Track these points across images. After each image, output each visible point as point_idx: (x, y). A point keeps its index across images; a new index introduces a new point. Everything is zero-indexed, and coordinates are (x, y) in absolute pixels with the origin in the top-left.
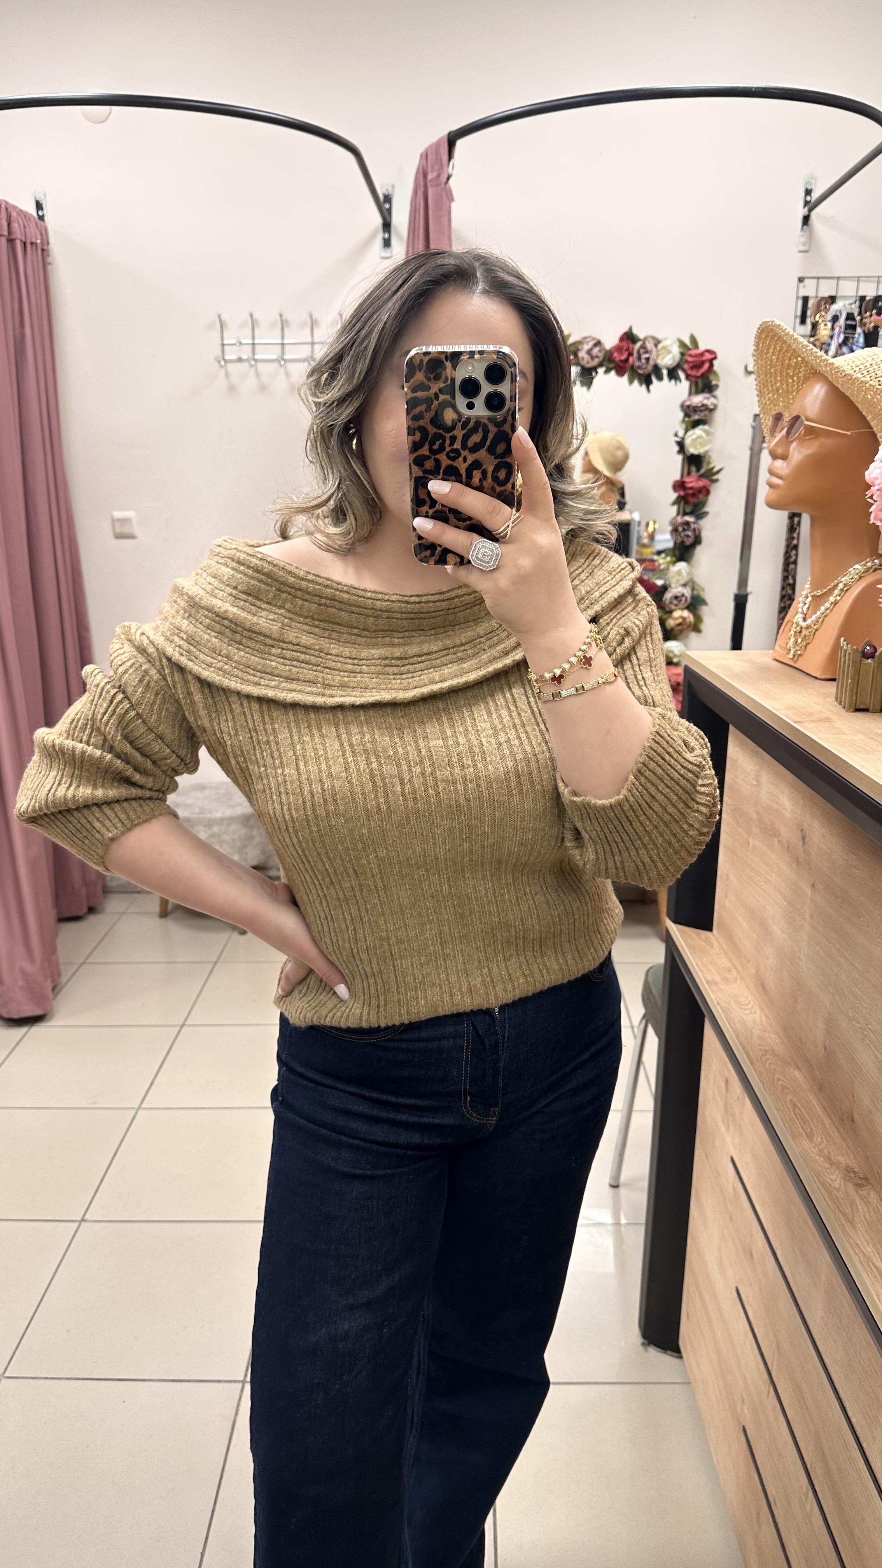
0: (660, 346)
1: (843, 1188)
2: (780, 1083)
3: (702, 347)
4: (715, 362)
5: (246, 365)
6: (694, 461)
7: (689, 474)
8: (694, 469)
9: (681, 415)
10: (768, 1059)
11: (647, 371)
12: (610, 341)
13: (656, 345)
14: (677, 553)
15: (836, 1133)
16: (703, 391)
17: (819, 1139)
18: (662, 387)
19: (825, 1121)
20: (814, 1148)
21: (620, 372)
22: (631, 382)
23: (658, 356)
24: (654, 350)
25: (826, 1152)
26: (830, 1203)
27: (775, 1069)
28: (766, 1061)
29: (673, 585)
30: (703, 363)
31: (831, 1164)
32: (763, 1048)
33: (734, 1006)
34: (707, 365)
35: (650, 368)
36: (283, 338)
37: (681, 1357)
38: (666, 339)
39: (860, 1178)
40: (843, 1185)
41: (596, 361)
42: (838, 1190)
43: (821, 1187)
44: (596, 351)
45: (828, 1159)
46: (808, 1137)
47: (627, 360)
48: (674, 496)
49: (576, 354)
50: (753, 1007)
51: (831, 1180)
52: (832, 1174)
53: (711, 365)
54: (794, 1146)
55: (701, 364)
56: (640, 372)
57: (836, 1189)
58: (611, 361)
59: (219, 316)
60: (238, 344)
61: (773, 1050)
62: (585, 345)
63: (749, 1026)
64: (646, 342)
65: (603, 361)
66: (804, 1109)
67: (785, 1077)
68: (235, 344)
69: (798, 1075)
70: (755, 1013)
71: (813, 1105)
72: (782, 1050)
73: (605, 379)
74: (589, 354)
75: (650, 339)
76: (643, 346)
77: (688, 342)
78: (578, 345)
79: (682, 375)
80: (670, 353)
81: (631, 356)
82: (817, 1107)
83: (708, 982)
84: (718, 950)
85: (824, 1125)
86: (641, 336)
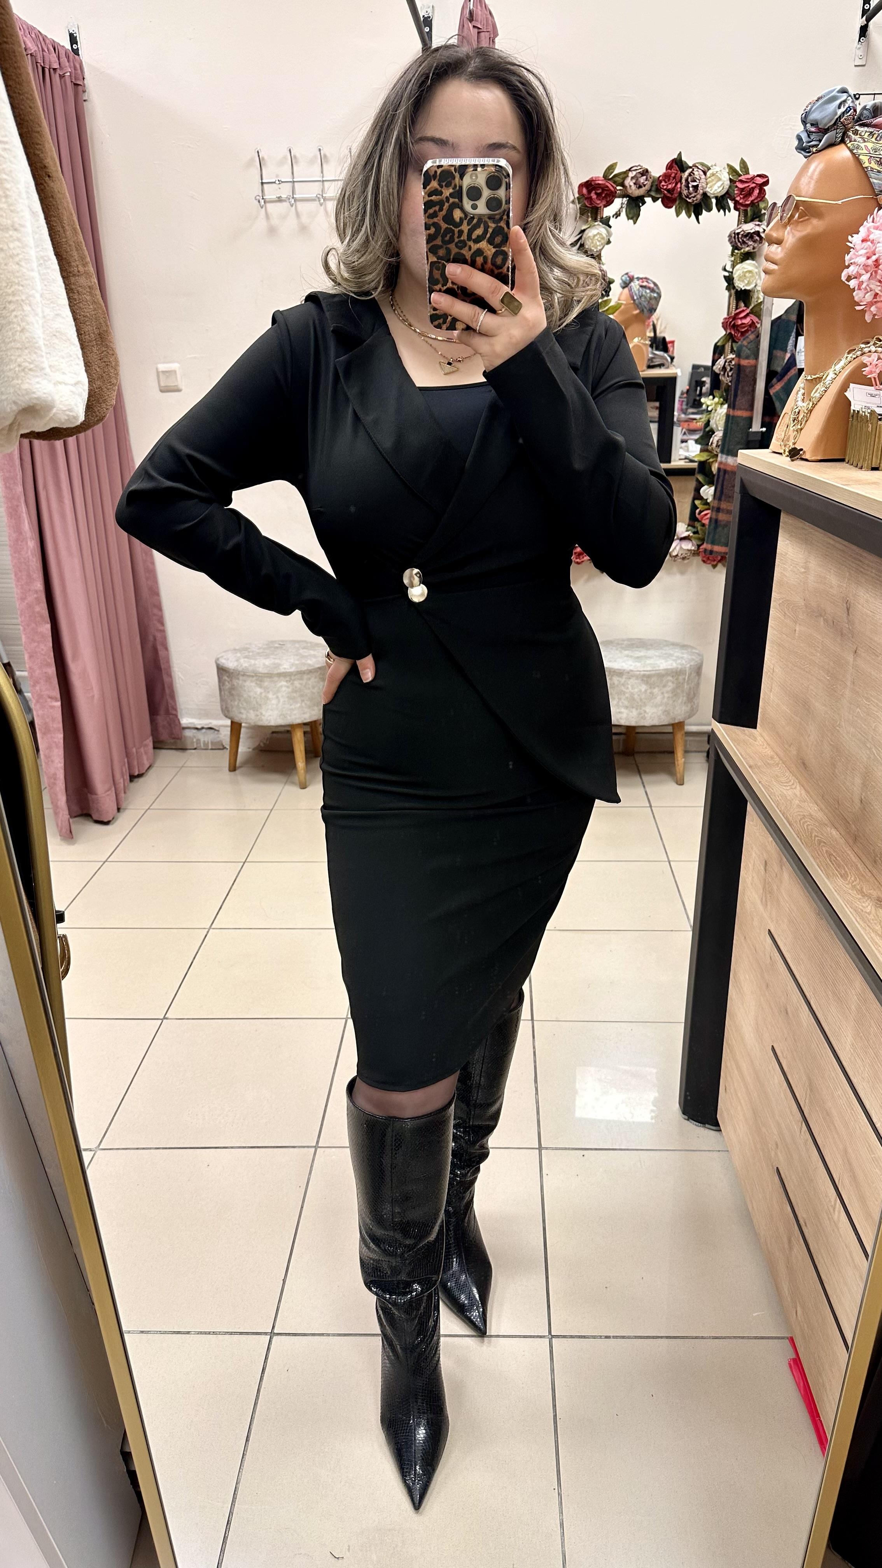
0: (708, 174)
2: (817, 838)
3: (753, 172)
4: (765, 188)
5: (286, 205)
6: (743, 296)
7: (737, 310)
8: (742, 305)
9: (731, 248)
10: (806, 822)
11: (695, 201)
12: (658, 170)
13: (705, 173)
15: (869, 874)
16: (752, 220)
17: (852, 879)
18: (711, 217)
19: (859, 866)
20: (848, 885)
22: (678, 213)
23: (707, 184)
24: (703, 177)
25: (858, 887)
26: (861, 923)
27: (812, 829)
28: (804, 823)
30: (753, 189)
32: (802, 814)
34: (756, 192)
35: (699, 197)
36: (323, 177)
37: (720, 1130)
38: (715, 165)
40: (873, 910)
41: (642, 191)
42: (869, 914)
43: (852, 910)
44: (642, 180)
45: (861, 892)
46: (841, 876)
47: (673, 189)
49: (623, 185)
50: (793, 784)
51: (862, 906)
52: (863, 902)
53: (762, 193)
54: (828, 883)
55: (750, 192)
56: (689, 201)
57: (866, 912)
58: (658, 190)
59: (258, 152)
60: (277, 182)
61: (811, 815)
62: (631, 174)
63: (788, 798)
64: (696, 169)
65: (650, 190)
66: (839, 857)
67: (822, 834)
68: (275, 182)
69: (834, 832)
70: (795, 788)
71: (848, 854)
72: (820, 815)
73: (652, 208)
74: (635, 184)
75: (700, 167)
76: (690, 175)
77: (738, 168)
78: (625, 174)
79: (731, 204)
80: (720, 179)
81: (679, 185)
82: (852, 856)
83: (750, 766)
84: (761, 742)
85: (858, 868)
86: (690, 163)
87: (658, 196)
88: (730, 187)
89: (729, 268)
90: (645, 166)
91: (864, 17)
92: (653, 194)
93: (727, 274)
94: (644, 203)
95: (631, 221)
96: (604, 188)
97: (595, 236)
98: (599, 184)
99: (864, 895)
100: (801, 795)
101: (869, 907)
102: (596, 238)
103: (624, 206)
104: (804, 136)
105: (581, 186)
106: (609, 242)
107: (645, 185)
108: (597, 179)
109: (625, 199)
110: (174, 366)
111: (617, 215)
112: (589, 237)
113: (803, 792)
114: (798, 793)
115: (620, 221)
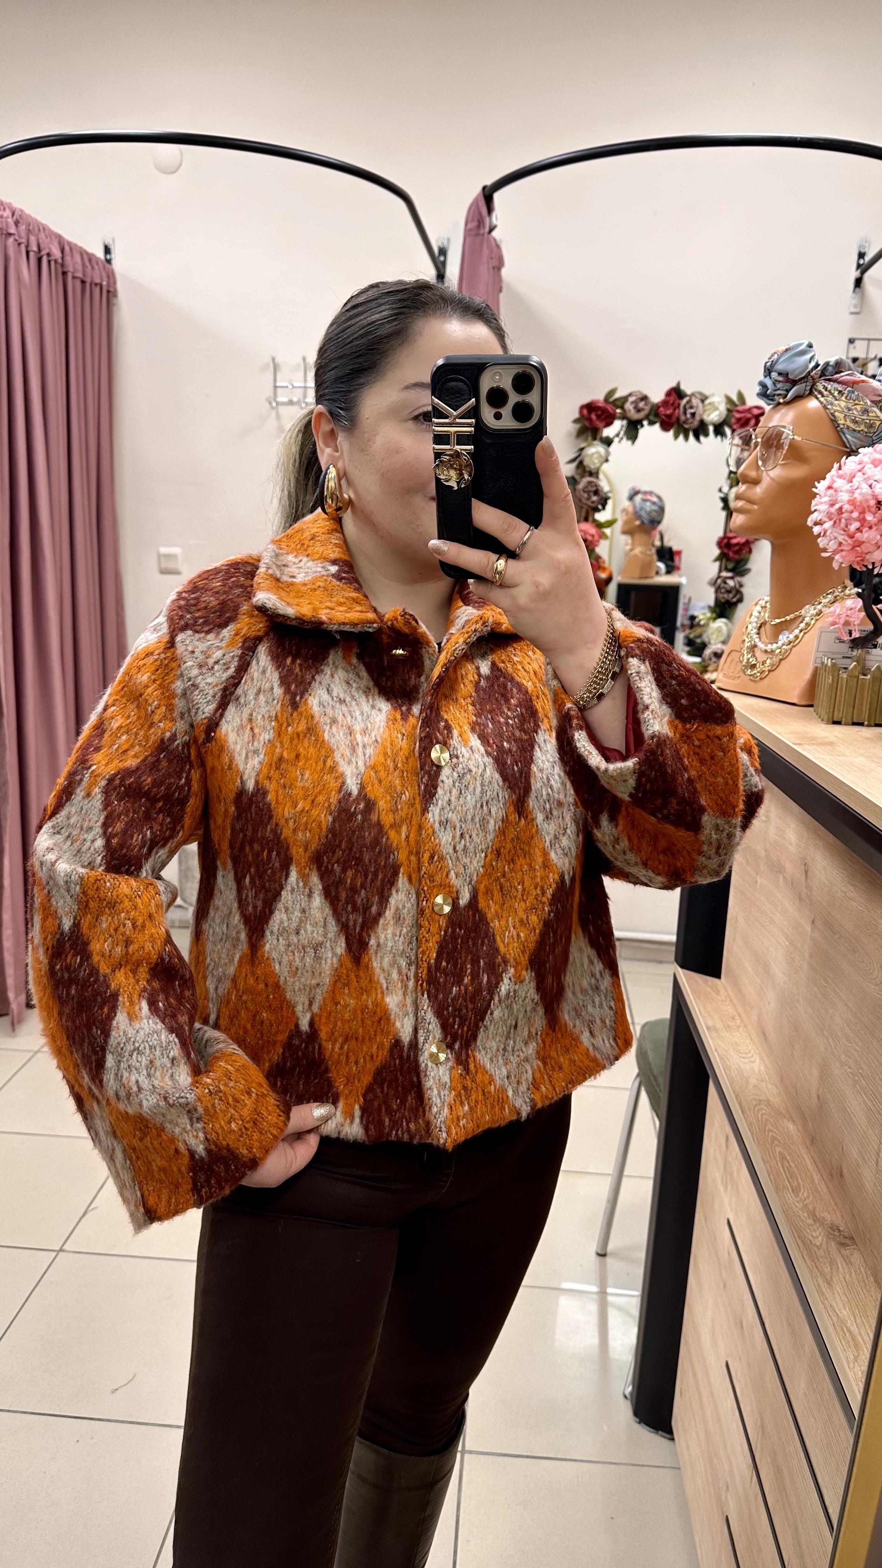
0: (707, 402)
1: (824, 1246)
2: (770, 1134)
3: (748, 404)
5: (295, 409)
10: (762, 1109)
11: (692, 426)
14: (718, 610)
15: (824, 1187)
17: (805, 1195)
18: (709, 441)
19: (815, 1177)
20: (799, 1202)
21: (665, 427)
22: (676, 437)
23: (704, 411)
24: (700, 405)
25: (811, 1207)
26: (808, 1261)
27: (767, 1120)
28: (759, 1111)
29: (712, 642)
30: (749, 418)
31: (815, 1221)
32: (758, 1097)
33: (732, 1053)
35: (696, 423)
37: (673, 1439)
38: (713, 395)
39: (845, 1237)
40: (824, 1243)
41: (640, 415)
42: (819, 1247)
44: (641, 405)
45: (813, 1215)
46: (793, 1191)
47: (672, 414)
48: (717, 552)
49: (622, 407)
50: (753, 1056)
51: (812, 1236)
52: (814, 1230)
55: (747, 422)
56: (686, 426)
57: (815, 1245)
58: (657, 415)
59: (273, 359)
60: (290, 387)
61: (768, 1100)
62: (631, 399)
63: (745, 1075)
64: (693, 398)
65: (649, 415)
66: (793, 1161)
67: (777, 1128)
68: (287, 387)
69: (791, 1126)
70: (754, 1062)
71: (803, 1158)
72: (776, 1101)
73: (650, 433)
74: (635, 408)
75: (697, 395)
76: (689, 402)
77: (735, 398)
78: (625, 399)
79: (728, 431)
80: (717, 409)
81: (677, 411)
82: (808, 1161)
83: (708, 1028)
84: (723, 998)
85: (813, 1180)
86: (689, 392)
87: (656, 420)
88: (727, 416)
89: (725, 489)
90: (645, 392)
91: (859, 271)
92: (652, 418)
93: (722, 495)
94: (642, 426)
95: (630, 442)
96: (604, 411)
97: (593, 454)
98: (599, 408)
99: (816, 1219)
100: (760, 1069)
101: (820, 1238)
102: (596, 456)
103: (624, 429)
104: (769, 384)
105: (582, 408)
106: (607, 460)
108: (598, 401)
109: (625, 422)
110: (176, 550)
111: (617, 435)
112: (588, 455)
113: (763, 1068)
114: (757, 1072)
115: (620, 441)
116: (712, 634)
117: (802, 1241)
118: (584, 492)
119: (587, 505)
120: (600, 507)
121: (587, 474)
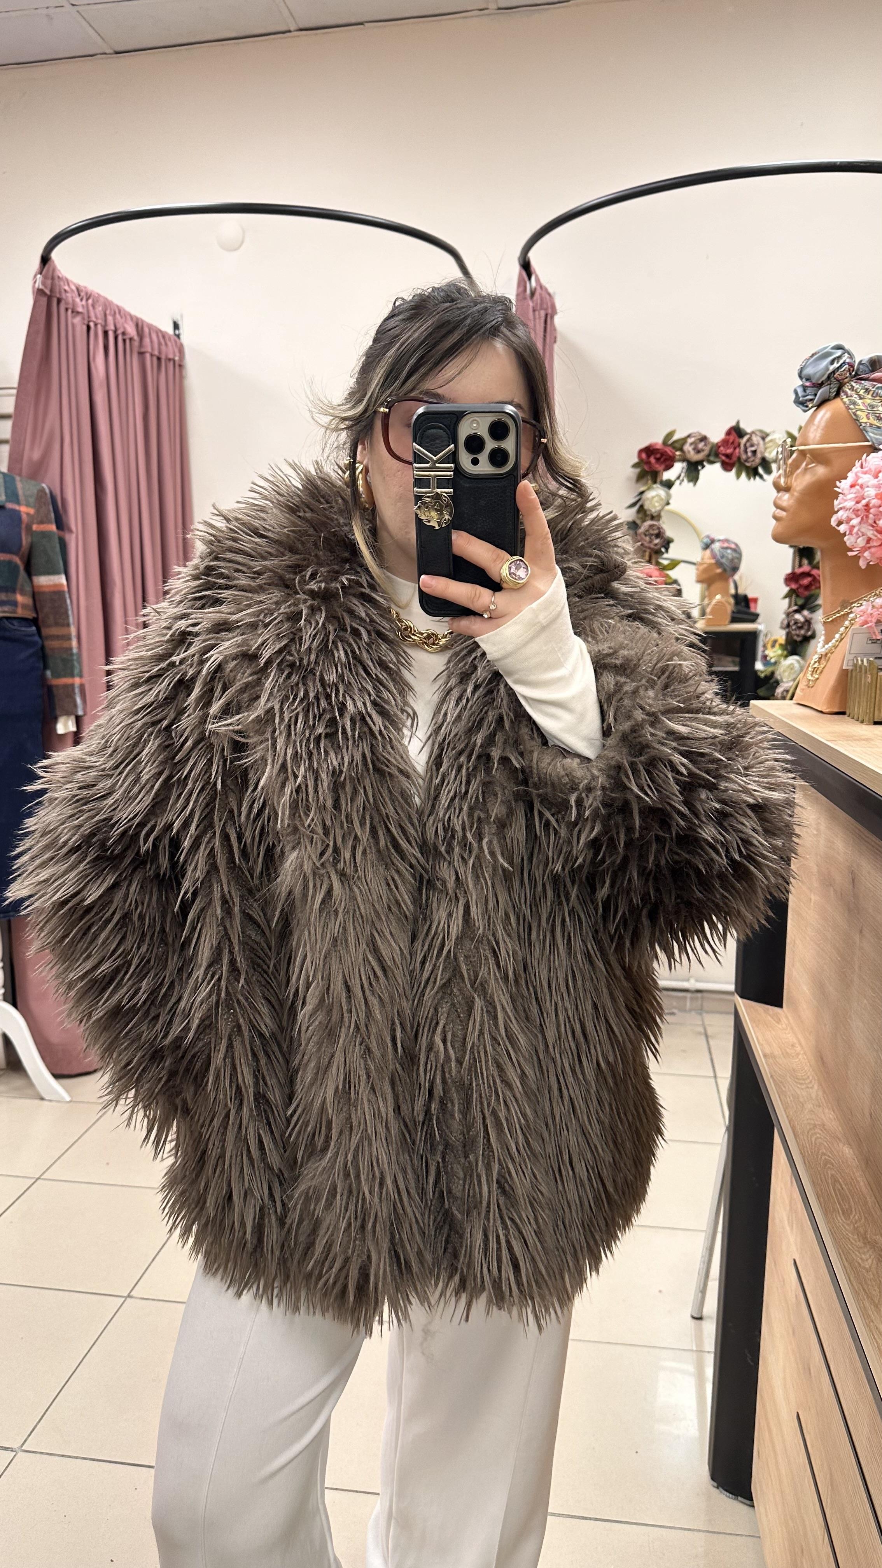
0: (768, 439)
1: (873, 1268)
2: (824, 1157)
7: (800, 566)
8: (805, 562)
10: (816, 1134)
11: (754, 464)
12: (716, 436)
13: (763, 439)
14: (789, 648)
17: (857, 1217)
19: (868, 1199)
20: (848, 1224)
21: (727, 467)
22: (738, 476)
23: (766, 449)
24: (761, 442)
25: (861, 1230)
27: (820, 1144)
28: (812, 1134)
29: (784, 680)
31: (865, 1244)
32: (812, 1122)
33: (789, 1079)
35: (758, 461)
37: (753, 1506)
38: (774, 432)
40: (874, 1266)
41: (700, 456)
42: (868, 1271)
44: (701, 445)
45: (865, 1238)
46: (843, 1214)
47: (732, 454)
48: (786, 589)
49: (681, 449)
50: (808, 1081)
51: (861, 1259)
52: (864, 1253)
56: (748, 464)
57: (865, 1269)
58: (717, 455)
61: (823, 1125)
62: (690, 440)
63: (801, 1100)
64: (754, 436)
65: (709, 455)
66: (846, 1184)
67: (831, 1152)
69: (847, 1151)
70: (812, 1087)
71: (858, 1182)
72: (832, 1125)
73: (712, 472)
74: (694, 449)
75: (758, 433)
76: (750, 440)
78: (684, 440)
81: (737, 450)
82: (862, 1184)
83: (765, 1056)
84: (784, 1026)
85: (866, 1203)
86: (749, 430)
87: (717, 460)
90: (704, 433)
92: (712, 458)
94: (703, 467)
95: (691, 484)
96: (663, 453)
97: (653, 497)
98: (658, 450)
99: (867, 1242)
100: (817, 1095)
101: (870, 1261)
102: (656, 499)
103: (684, 471)
104: (800, 392)
105: (641, 451)
106: (668, 504)
107: (703, 450)
108: (656, 444)
109: (685, 464)
111: (678, 478)
112: (648, 499)
113: (820, 1093)
114: (814, 1096)
115: (680, 484)
116: (784, 671)
117: (850, 1264)
118: (646, 535)
119: (650, 548)
120: (663, 550)
121: (649, 518)
